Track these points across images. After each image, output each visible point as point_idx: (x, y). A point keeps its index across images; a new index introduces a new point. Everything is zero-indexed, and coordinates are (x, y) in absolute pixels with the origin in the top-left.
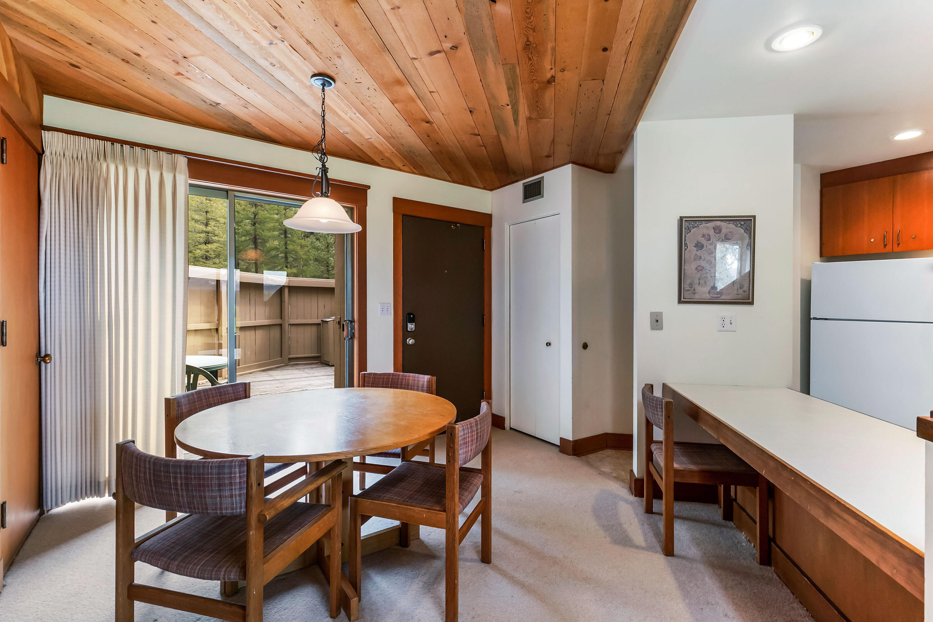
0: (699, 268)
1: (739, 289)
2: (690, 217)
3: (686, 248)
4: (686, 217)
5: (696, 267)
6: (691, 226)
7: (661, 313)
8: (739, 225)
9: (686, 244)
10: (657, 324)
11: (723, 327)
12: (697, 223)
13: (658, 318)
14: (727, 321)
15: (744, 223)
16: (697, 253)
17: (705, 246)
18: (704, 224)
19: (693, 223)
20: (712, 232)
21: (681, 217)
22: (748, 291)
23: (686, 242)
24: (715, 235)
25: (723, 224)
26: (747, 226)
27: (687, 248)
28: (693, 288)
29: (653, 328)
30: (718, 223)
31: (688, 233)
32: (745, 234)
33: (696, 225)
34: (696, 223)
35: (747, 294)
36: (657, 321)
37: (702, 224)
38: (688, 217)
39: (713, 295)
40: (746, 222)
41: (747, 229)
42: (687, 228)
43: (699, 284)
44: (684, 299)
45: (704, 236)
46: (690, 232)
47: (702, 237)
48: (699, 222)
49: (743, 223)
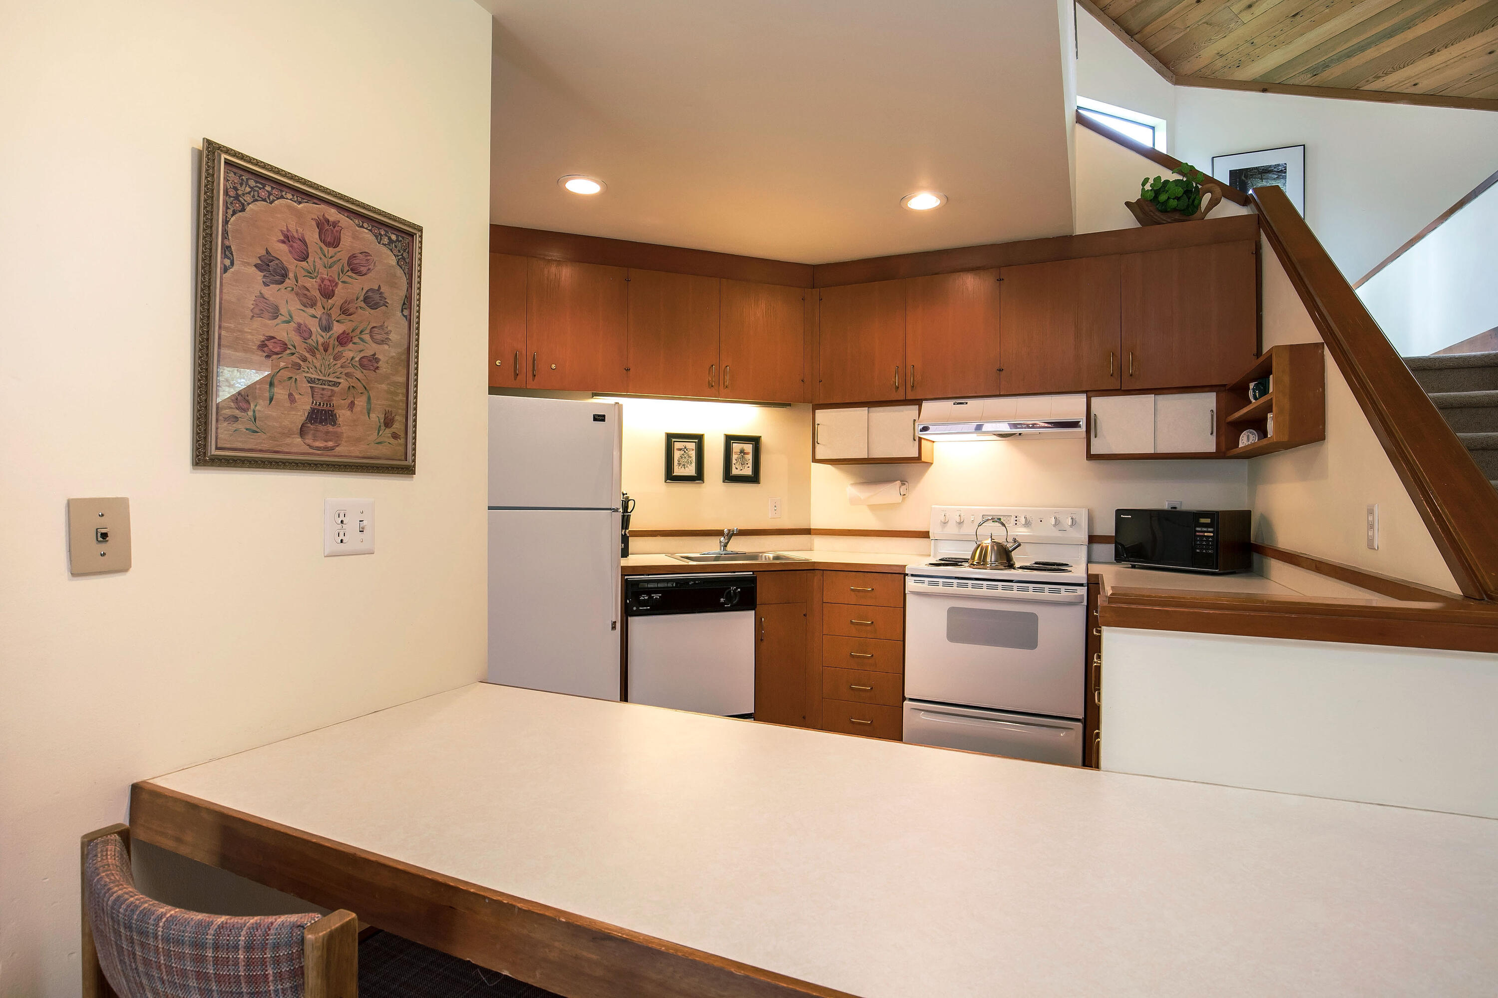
0: (270, 344)
1: (383, 427)
2: (242, 157)
3: (227, 262)
4: (228, 151)
5: (262, 338)
6: (248, 189)
7: (121, 505)
8: (386, 241)
9: (227, 249)
10: (103, 548)
11: (342, 541)
12: (268, 188)
13: (107, 525)
14: (352, 525)
15: (398, 240)
16: (267, 291)
17: (291, 275)
18: (287, 202)
19: (252, 183)
20: (312, 236)
21: (209, 143)
22: (402, 435)
23: (227, 243)
24: (321, 248)
25: (344, 220)
26: (404, 251)
27: (232, 264)
28: (250, 413)
29: (78, 571)
30: (332, 214)
31: (234, 213)
32: (399, 272)
33: (263, 194)
34: (264, 186)
35: (400, 445)
36: (104, 536)
37: (282, 197)
38: (236, 154)
39: (314, 440)
40: (403, 238)
41: (404, 258)
42: (232, 193)
43: (271, 400)
44: (217, 448)
45: (287, 239)
46: (243, 210)
47: (283, 242)
48: (273, 188)
49: (394, 237)
